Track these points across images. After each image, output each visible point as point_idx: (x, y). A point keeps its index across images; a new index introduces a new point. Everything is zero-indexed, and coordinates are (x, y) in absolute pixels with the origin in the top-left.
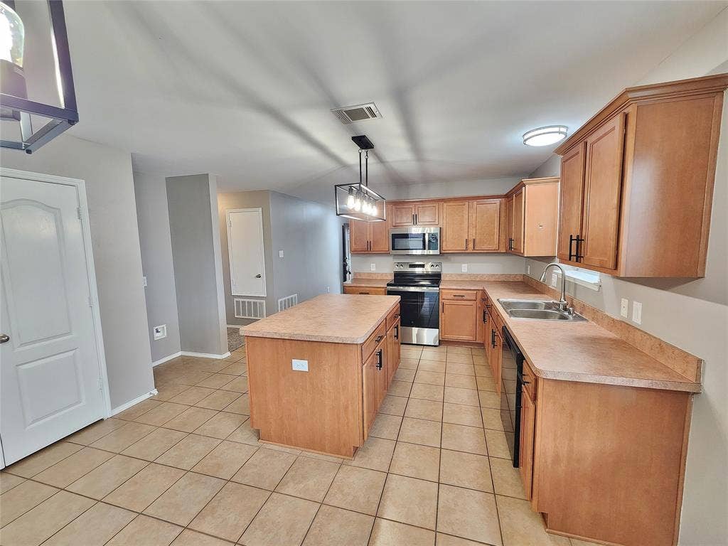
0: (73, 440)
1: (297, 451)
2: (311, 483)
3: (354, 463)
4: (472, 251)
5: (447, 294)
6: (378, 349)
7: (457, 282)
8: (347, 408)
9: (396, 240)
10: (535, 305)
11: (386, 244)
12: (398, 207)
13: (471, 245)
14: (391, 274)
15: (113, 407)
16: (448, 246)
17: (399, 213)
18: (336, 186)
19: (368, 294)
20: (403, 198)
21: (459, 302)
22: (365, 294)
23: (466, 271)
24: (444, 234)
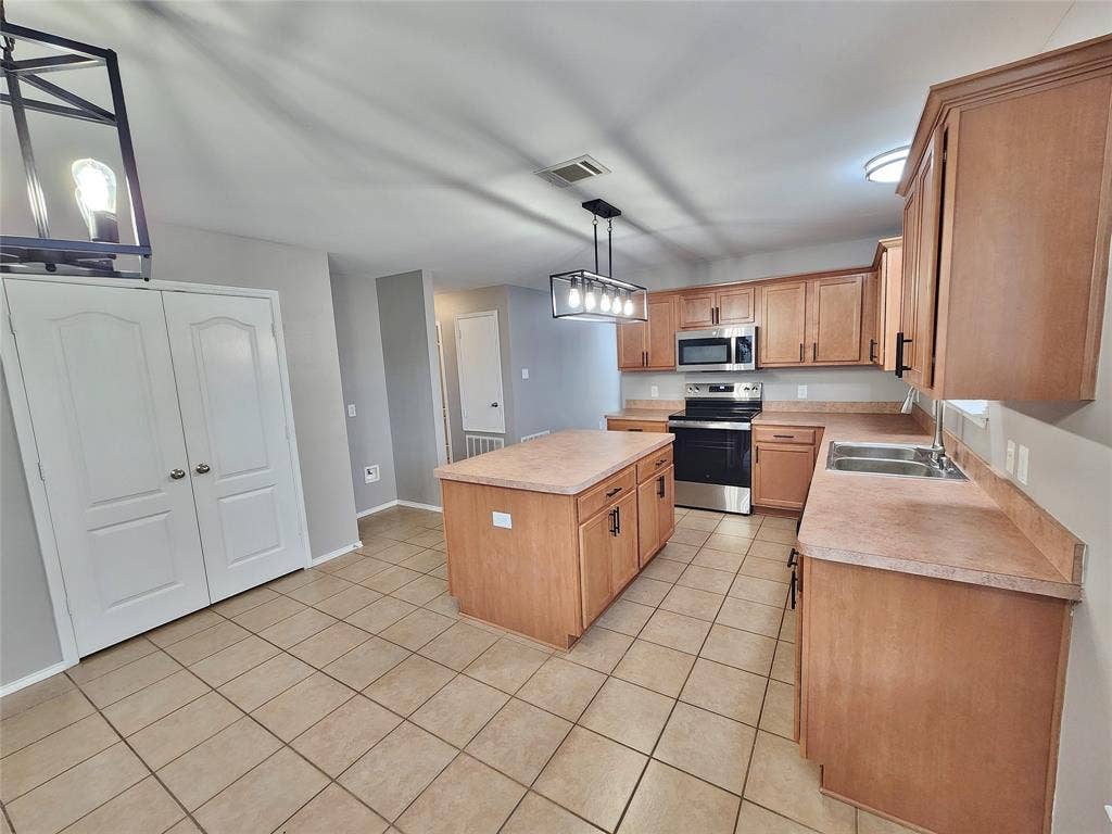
0: (272, 587)
1: (501, 632)
2: (506, 671)
3: (569, 657)
4: (810, 362)
5: (764, 433)
6: (613, 507)
7: (789, 414)
8: (558, 580)
9: (685, 349)
10: (898, 453)
11: (670, 355)
12: (690, 297)
13: (810, 354)
14: (680, 402)
15: (314, 555)
16: (770, 356)
17: (690, 305)
18: (551, 277)
19: (640, 430)
20: (699, 283)
21: (784, 447)
22: (636, 430)
23: (805, 396)
24: (764, 338)
